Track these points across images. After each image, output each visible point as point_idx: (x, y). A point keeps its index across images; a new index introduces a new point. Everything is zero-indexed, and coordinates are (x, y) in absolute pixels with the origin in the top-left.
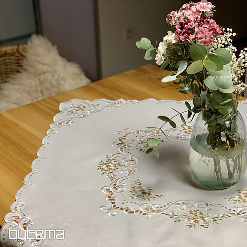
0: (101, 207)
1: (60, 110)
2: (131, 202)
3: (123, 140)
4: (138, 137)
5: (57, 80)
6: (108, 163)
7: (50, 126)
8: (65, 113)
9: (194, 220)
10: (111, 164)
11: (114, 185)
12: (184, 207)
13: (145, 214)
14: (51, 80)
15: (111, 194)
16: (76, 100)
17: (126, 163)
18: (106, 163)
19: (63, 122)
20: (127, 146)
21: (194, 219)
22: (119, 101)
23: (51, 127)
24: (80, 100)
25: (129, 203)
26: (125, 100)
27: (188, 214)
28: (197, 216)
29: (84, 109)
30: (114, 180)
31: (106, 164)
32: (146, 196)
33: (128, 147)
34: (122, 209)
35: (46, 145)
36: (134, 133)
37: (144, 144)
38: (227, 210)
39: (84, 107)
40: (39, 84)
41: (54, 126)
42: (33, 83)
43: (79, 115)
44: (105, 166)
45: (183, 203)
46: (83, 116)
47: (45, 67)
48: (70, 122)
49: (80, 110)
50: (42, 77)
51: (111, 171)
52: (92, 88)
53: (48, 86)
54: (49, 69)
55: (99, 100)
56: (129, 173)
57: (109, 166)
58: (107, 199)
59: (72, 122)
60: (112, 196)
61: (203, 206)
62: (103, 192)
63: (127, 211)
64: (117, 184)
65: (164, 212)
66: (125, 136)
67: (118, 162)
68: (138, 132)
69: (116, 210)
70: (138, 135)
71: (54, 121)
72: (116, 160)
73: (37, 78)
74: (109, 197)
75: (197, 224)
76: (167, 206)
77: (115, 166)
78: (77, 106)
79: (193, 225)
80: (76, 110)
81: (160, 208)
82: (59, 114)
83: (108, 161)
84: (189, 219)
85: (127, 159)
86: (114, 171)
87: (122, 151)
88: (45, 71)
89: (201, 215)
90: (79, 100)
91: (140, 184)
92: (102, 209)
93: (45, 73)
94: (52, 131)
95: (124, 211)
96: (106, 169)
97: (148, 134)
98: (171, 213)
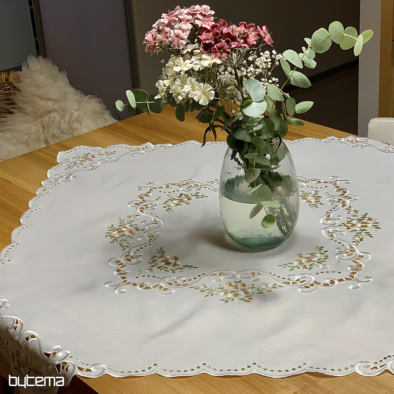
0: (106, 284)
1: (58, 161)
2: (149, 276)
3: (145, 198)
4: (167, 193)
5: (69, 122)
6: (121, 228)
7: (42, 183)
8: (65, 165)
9: (232, 294)
10: (124, 229)
11: (126, 256)
12: (222, 278)
13: (166, 289)
14: (60, 123)
15: (121, 267)
16: (82, 147)
17: (146, 228)
18: (118, 227)
19: (61, 177)
20: (149, 206)
21: (234, 292)
22: (145, 145)
23: (43, 185)
24: (88, 147)
25: (146, 277)
26: (154, 144)
27: (226, 287)
28: (237, 288)
29: (92, 159)
30: (127, 249)
31: (117, 230)
32: (170, 267)
33: (152, 206)
34: (135, 285)
35: (34, 208)
36: (162, 187)
37: (176, 202)
38: (280, 279)
39: (93, 156)
40: (41, 130)
41: (48, 183)
42: (33, 129)
43: (85, 168)
44: (116, 232)
45: (220, 274)
46: (90, 168)
47: (50, 103)
48: (71, 177)
49: (88, 161)
50: (46, 119)
51: (124, 238)
52: (120, 128)
53: (56, 131)
54: (57, 106)
55: (116, 146)
56: (150, 240)
57: (122, 231)
58: (115, 273)
59: (75, 177)
60: (122, 269)
61: (247, 276)
62: (111, 264)
63: (141, 286)
64: (131, 254)
65: (194, 285)
66: (149, 192)
67: (135, 226)
68: (168, 187)
69: (127, 286)
70: (168, 190)
71: (48, 176)
72: (133, 223)
73: (39, 120)
74: (118, 270)
75: (235, 298)
76: (198, 278)
77: (131, 232)
78: (83, 155)
79: (231, 300)
80: (82, 161)
81: (187, 281)
82: (56, 166)
83: (120, 226)
84: (226, 293)
85: (148, 222)
86: (129, 238)
87: (142, 211)
88: (50, 109)
89: (243, 287)
90: (86, 147)
91: (163, 253)
92: (107, 286)
93: (50, 112)
94: (44, 190)
95: (138, 287)
96: (117, 236)
97: (182, 189)
98: (202, 287)
